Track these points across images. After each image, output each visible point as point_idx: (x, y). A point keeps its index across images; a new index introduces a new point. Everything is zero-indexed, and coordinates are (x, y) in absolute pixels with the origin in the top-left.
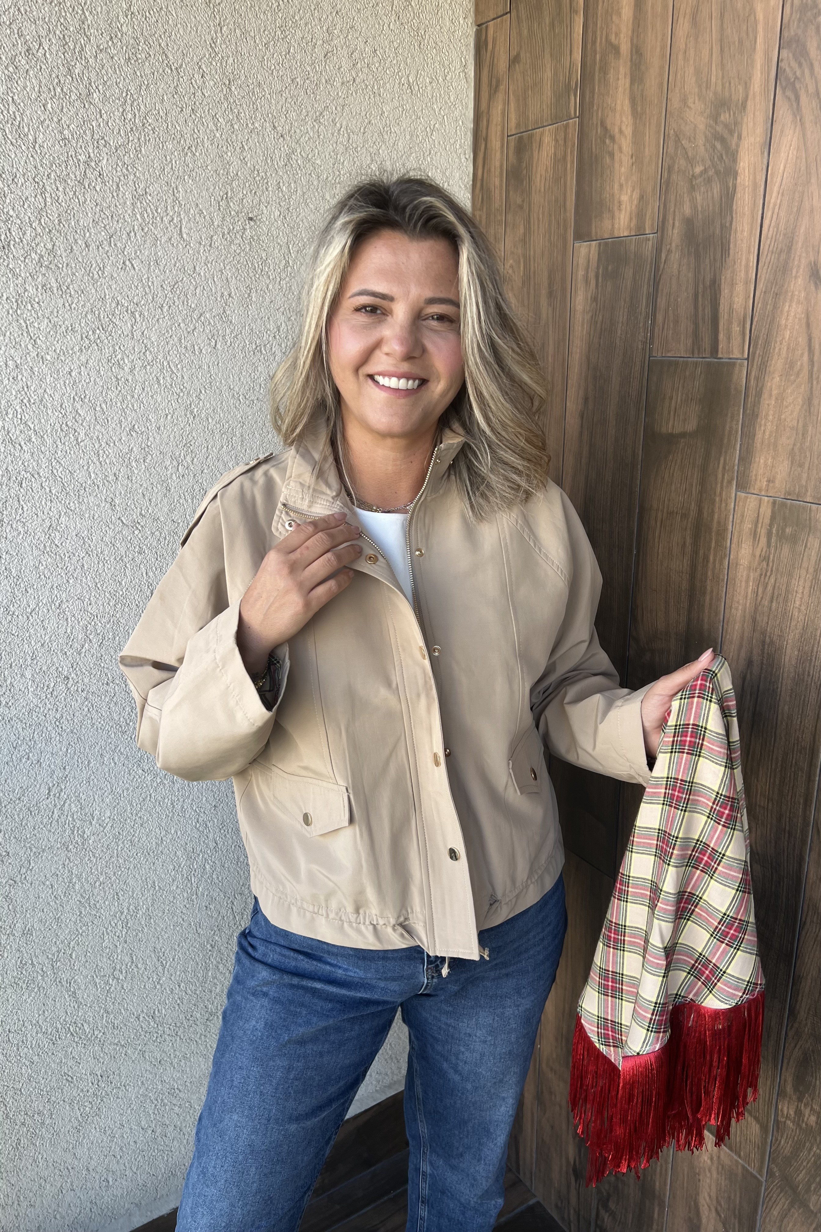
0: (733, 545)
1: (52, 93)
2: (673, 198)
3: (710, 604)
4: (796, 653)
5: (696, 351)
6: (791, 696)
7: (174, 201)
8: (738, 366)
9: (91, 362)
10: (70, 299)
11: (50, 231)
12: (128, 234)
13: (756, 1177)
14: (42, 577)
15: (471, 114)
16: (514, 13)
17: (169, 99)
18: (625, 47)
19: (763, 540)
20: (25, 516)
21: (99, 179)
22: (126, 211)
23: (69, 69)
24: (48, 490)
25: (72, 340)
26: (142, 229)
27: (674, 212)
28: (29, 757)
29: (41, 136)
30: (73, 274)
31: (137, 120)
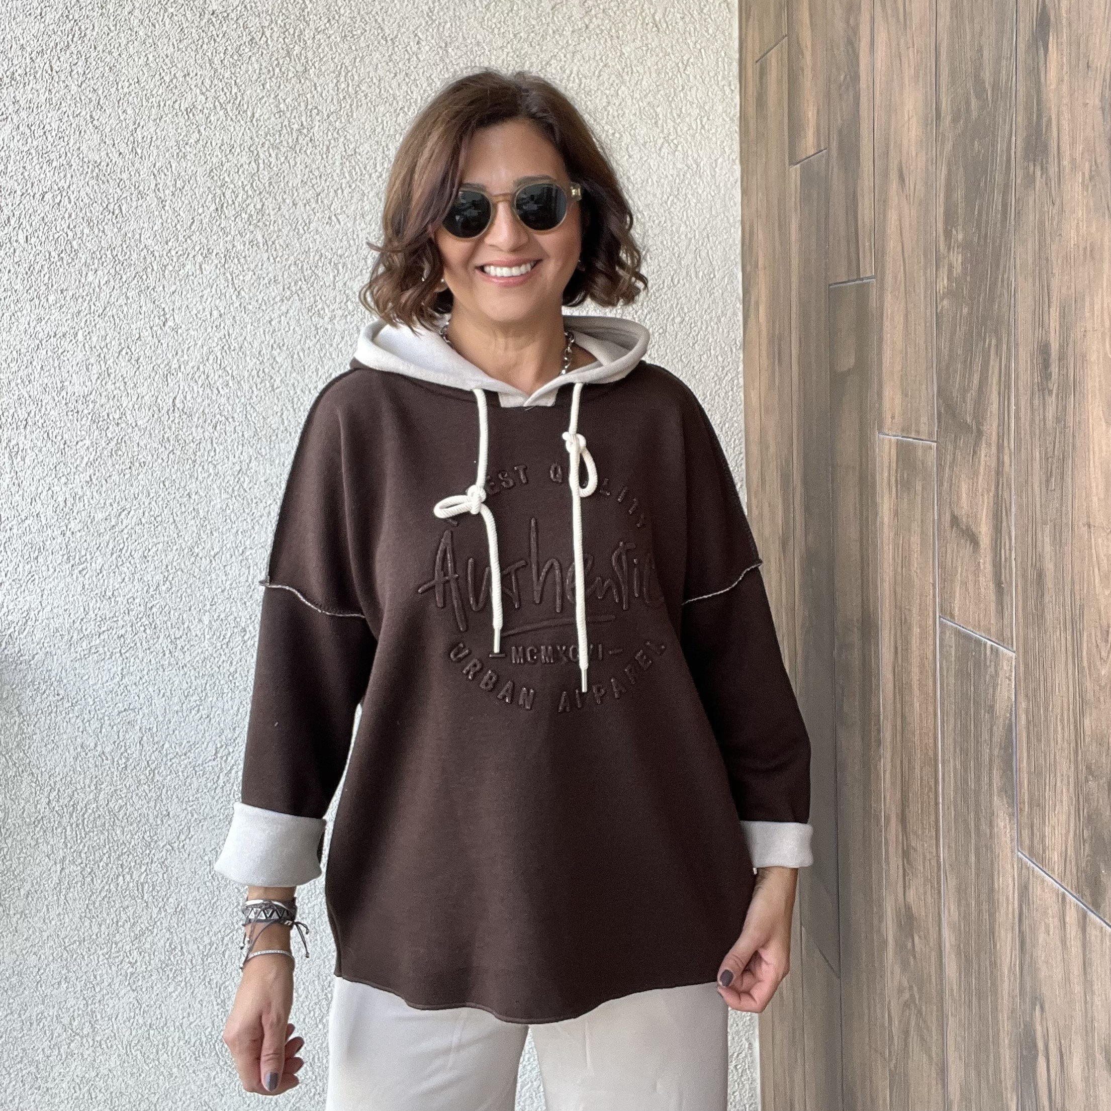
1: (272, 74)
2: (832, 109)
7: (383, 158)
9: (291, 312)
10: (275, 253)
11: (260, 193)
12: (335, 192)
14: (228, 521)
17: (382, 67)
20: (217, 457)
21: (310, 144)
22: (335, 171)
23: (288, 52)
24: (240, 434)
25: (274, 291)
26: (350, 186)
27: (833, 123)
28: (198, 711)
29: (259, 111)
30: (280, 230)
31: (350, 89)
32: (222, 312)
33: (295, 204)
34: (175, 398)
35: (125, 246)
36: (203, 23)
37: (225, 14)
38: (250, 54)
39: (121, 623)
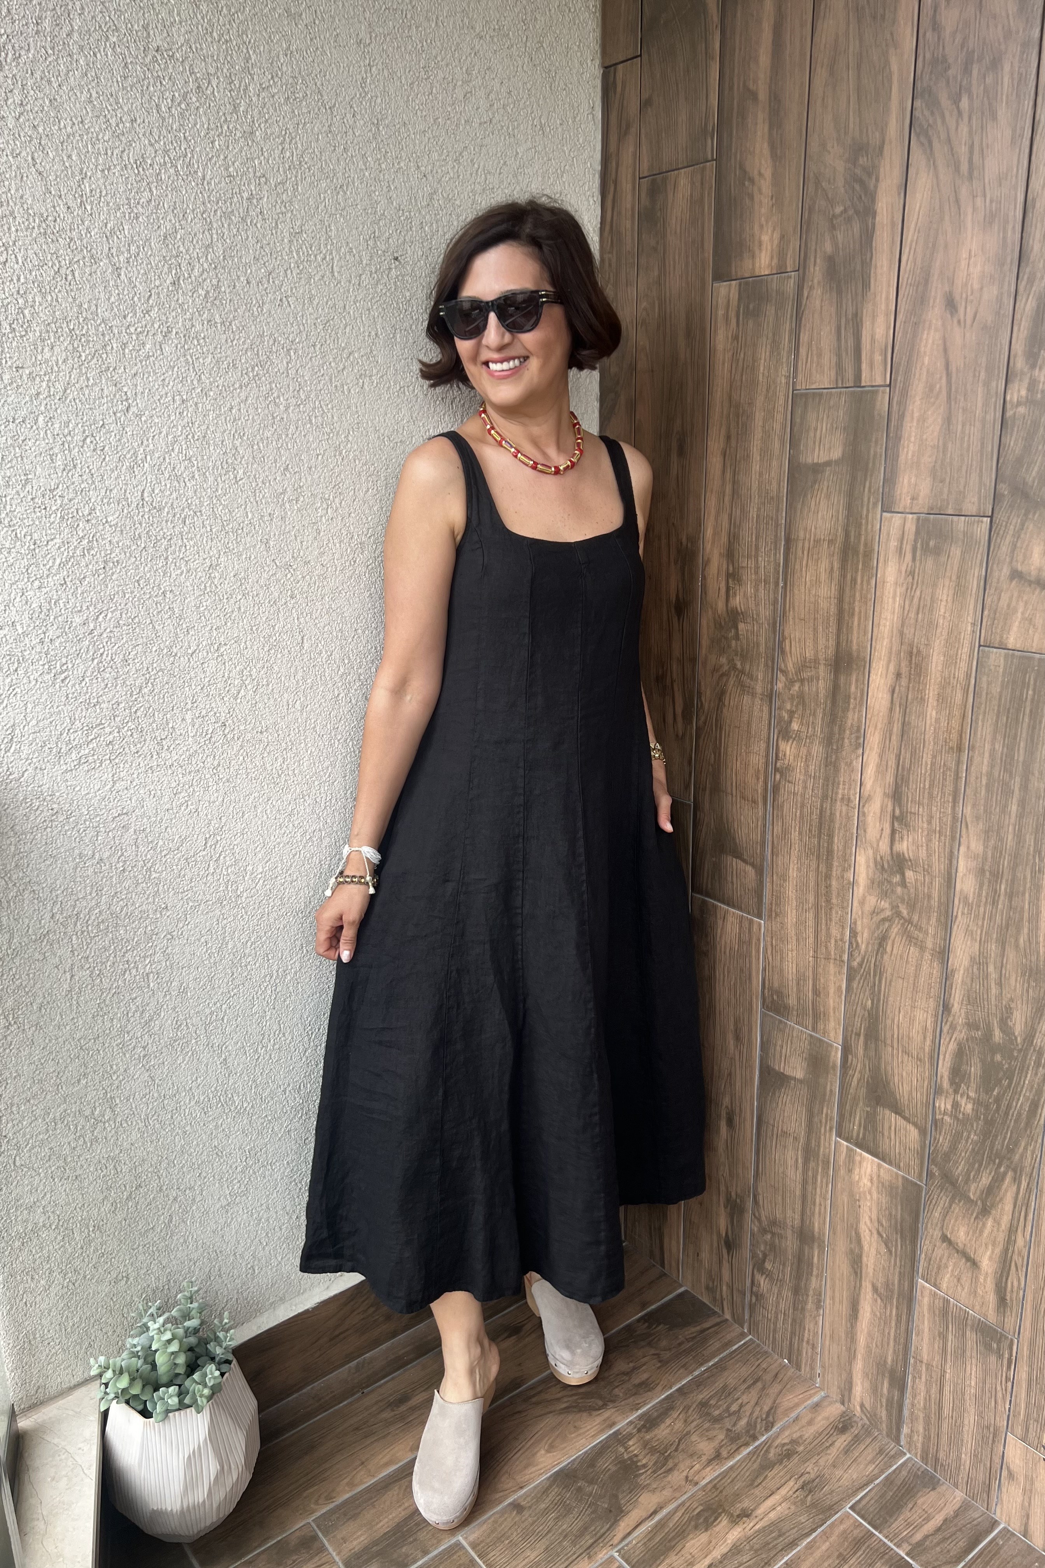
0: (880, 565)
1: (220, 131)
2: (814, 237)
3: (859, 625)
4: (942, 658)
5: (840, 382)
6: (938, 701)
7: (327, 239)
8: (880, 393)
9: (250, 399)
10: (232, 335)
13: (916, 1184)
15: (598, 156)
16: (645, 57)
18: (763, 95)
19: (909, 557)
21: (260, 217)
22: (284, 249)
23: (235, 107)
25: (234, 376)
26: (298, 267)
27: (816, 250)
29: (209, 172)
30: (236, 310)
31: (295, 159)
32: (184, 397)
33: (248, 283)
34: (143, 491)
35: (81, 320)
36: (147, 60)
37: (171, 53)
38: (198, 104)
39: (108, 730)
